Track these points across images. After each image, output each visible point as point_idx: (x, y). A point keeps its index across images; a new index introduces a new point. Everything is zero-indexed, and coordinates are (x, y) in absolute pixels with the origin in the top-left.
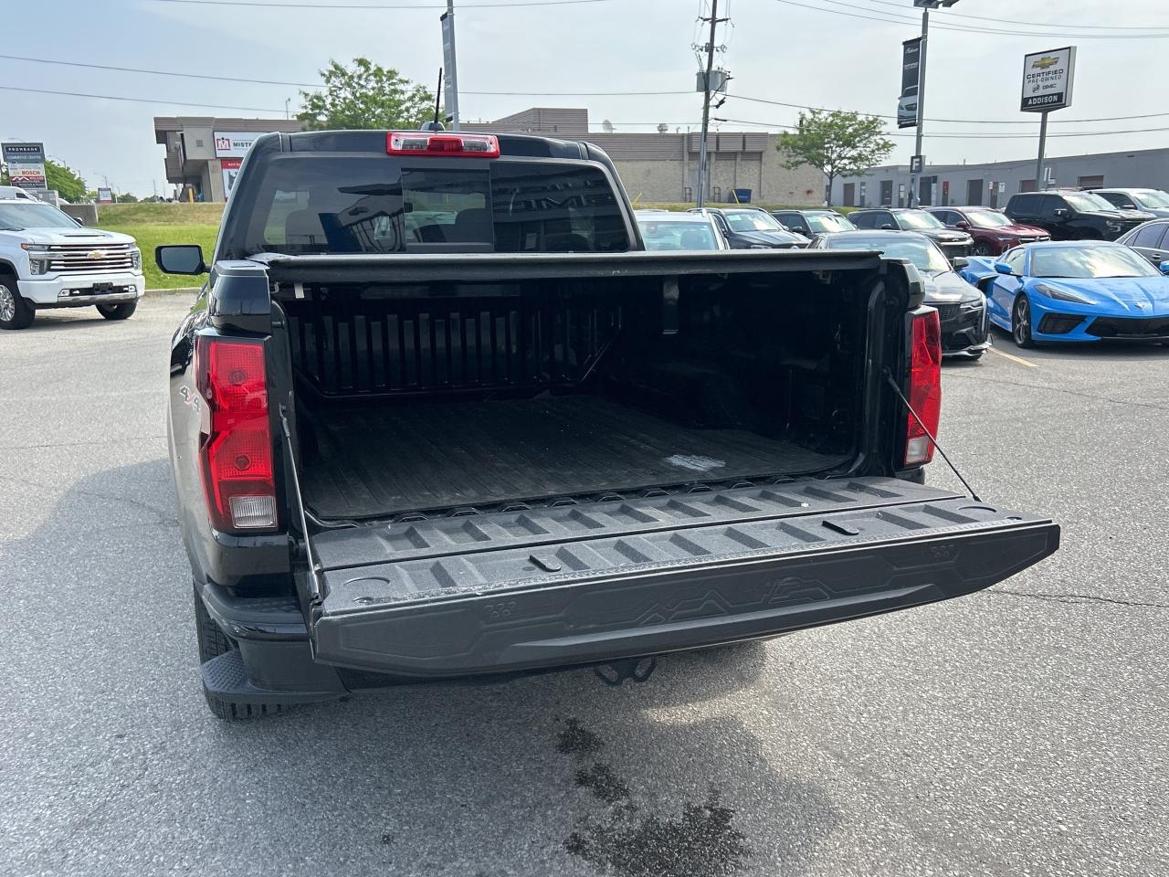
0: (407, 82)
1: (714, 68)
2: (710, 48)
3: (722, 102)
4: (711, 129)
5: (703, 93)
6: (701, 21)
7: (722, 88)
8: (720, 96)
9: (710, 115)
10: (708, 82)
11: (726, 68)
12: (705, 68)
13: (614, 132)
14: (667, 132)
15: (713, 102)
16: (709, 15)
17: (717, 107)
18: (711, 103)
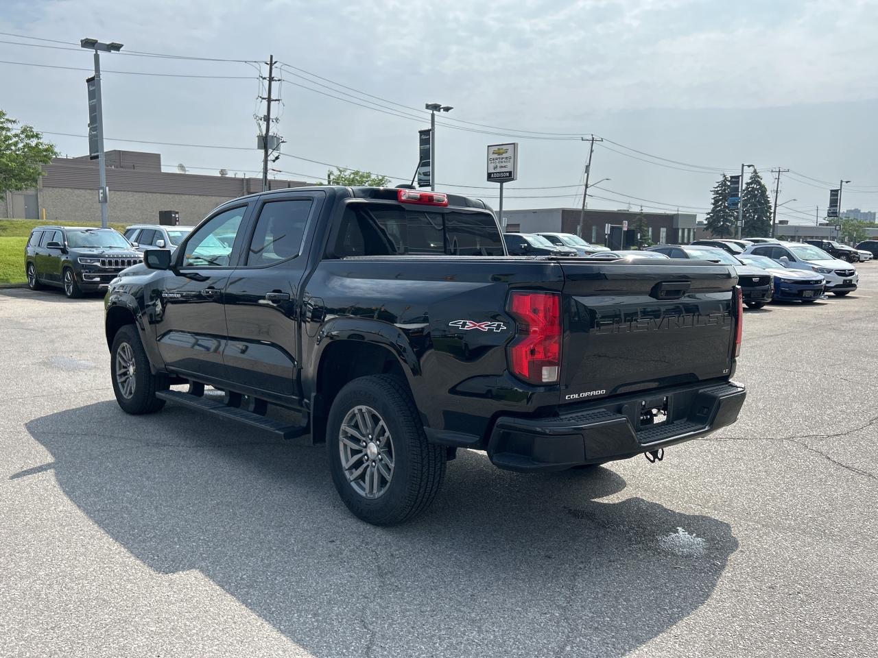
0: (14, 122)
1: (271, 133)
2: (267, 119)
3: (277, 158)
4: (270, 177)
5: (263, 151)
6: (260, 99)
7: (277, 148)
8: (276, 154)
9: (269, 167)
10: (266, 142)
11: (280, 135)
12: (264, 132)
13: (187, 173)
14: (227, 176)
15: (271, 157)
16: (266, 96)
17: (274, 161)
18: (269, 158)
